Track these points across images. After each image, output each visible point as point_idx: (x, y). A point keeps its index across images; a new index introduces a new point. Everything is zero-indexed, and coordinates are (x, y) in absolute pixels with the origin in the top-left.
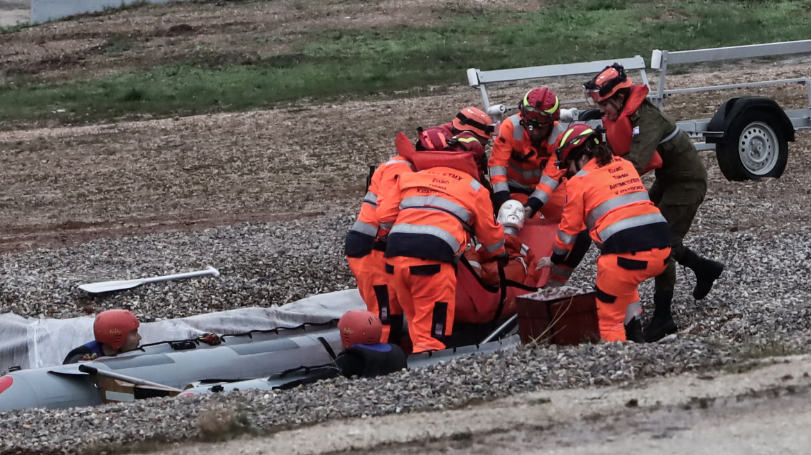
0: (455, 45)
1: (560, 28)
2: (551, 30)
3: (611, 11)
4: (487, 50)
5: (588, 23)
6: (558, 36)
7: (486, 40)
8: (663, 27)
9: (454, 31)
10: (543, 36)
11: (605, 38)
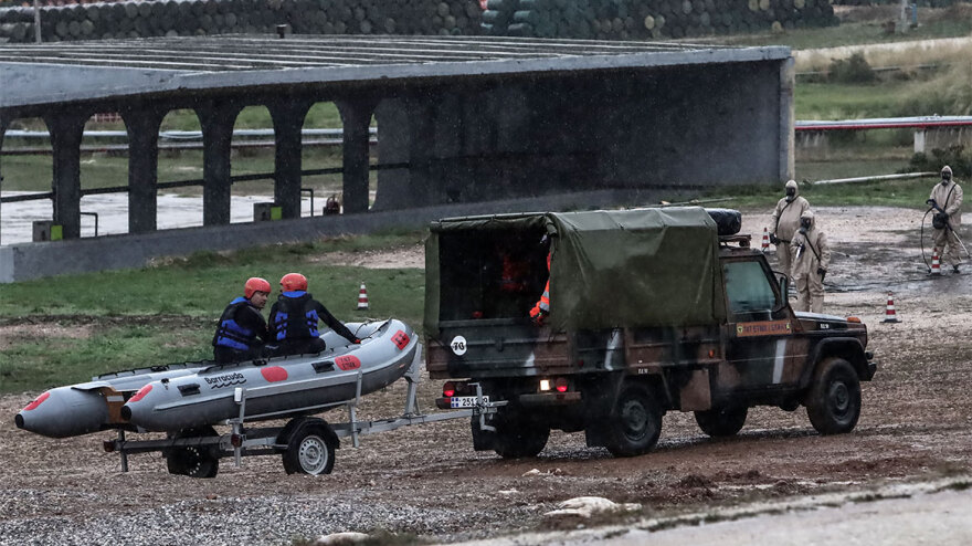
0: (16, 364)
1: (99, 351)
2: (91, 353)
3: (141, 339)
4: (40, 368)
5: (122, 347)
6: (96, 357)
7: (41, 360)
8: (176, 351)
9: (18, 354)
10: (85, 357)
11: (130, 359)
